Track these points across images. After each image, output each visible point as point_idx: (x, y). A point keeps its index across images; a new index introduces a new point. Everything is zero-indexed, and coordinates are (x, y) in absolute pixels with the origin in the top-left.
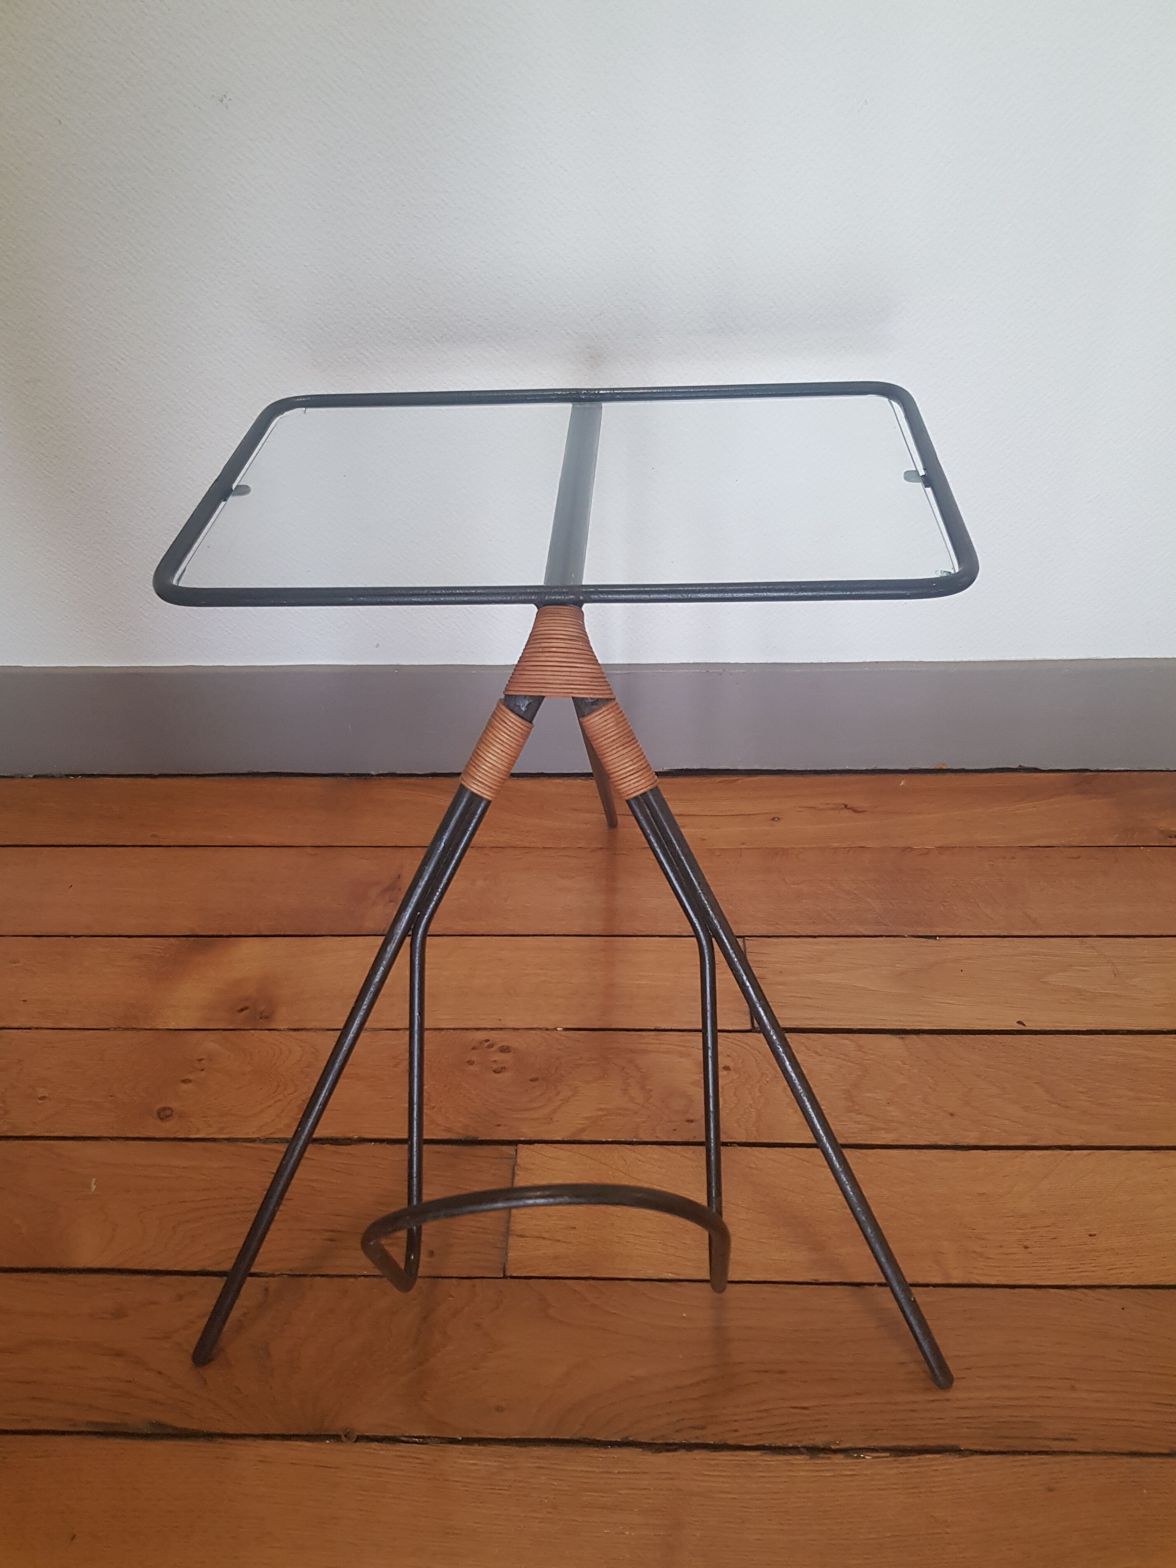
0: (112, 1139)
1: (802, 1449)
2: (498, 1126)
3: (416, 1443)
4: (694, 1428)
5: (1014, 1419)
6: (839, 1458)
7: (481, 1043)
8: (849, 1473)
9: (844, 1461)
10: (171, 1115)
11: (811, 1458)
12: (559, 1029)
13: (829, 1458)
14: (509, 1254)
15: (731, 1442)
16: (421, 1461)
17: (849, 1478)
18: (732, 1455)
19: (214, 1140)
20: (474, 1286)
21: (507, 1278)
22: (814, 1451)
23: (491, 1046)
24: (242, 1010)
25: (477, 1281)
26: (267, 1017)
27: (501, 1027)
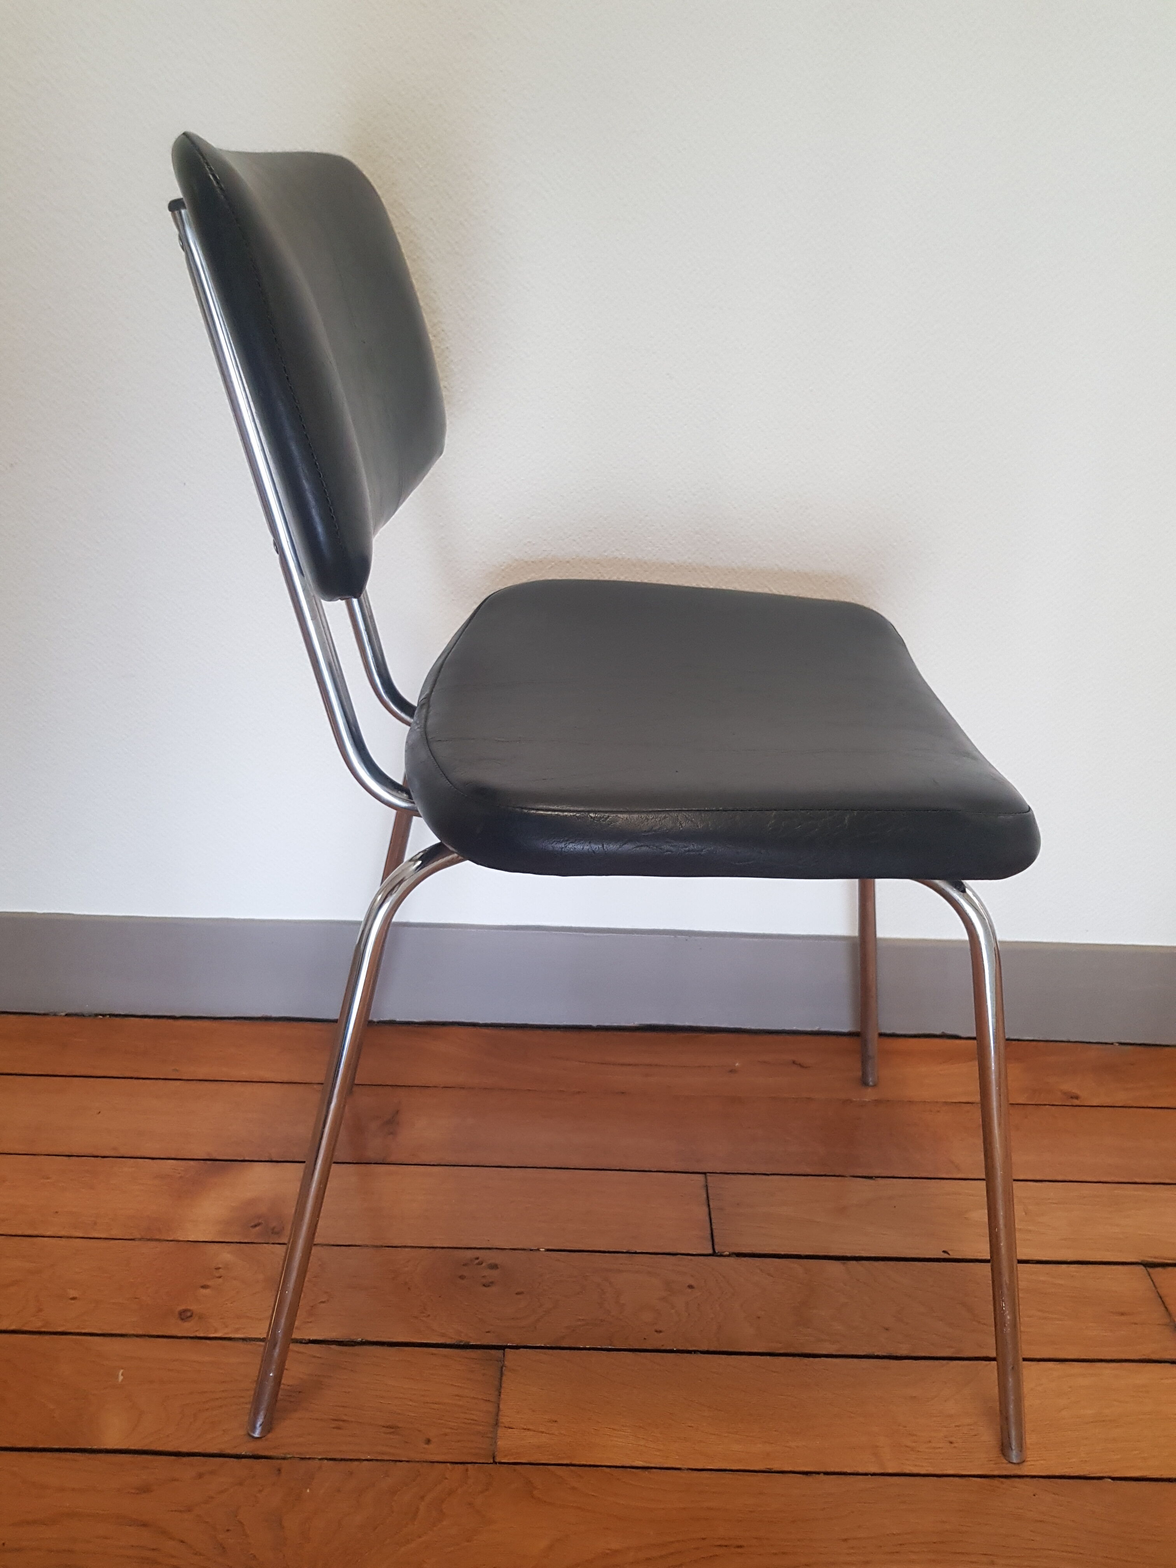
0: (138, 1336)
2: (488, 1331)
7: (471, 1260)
10: (191, 1316)
12: (541, 1250)
14: (499, 1443)
19: (230, 1339)
20: (467, 1470)
21: (496, 1463)
23: (480, 1264)
24: (255, 1226)
25: (469, 1465)
26: (277, 1233)
27: (489, 1246)
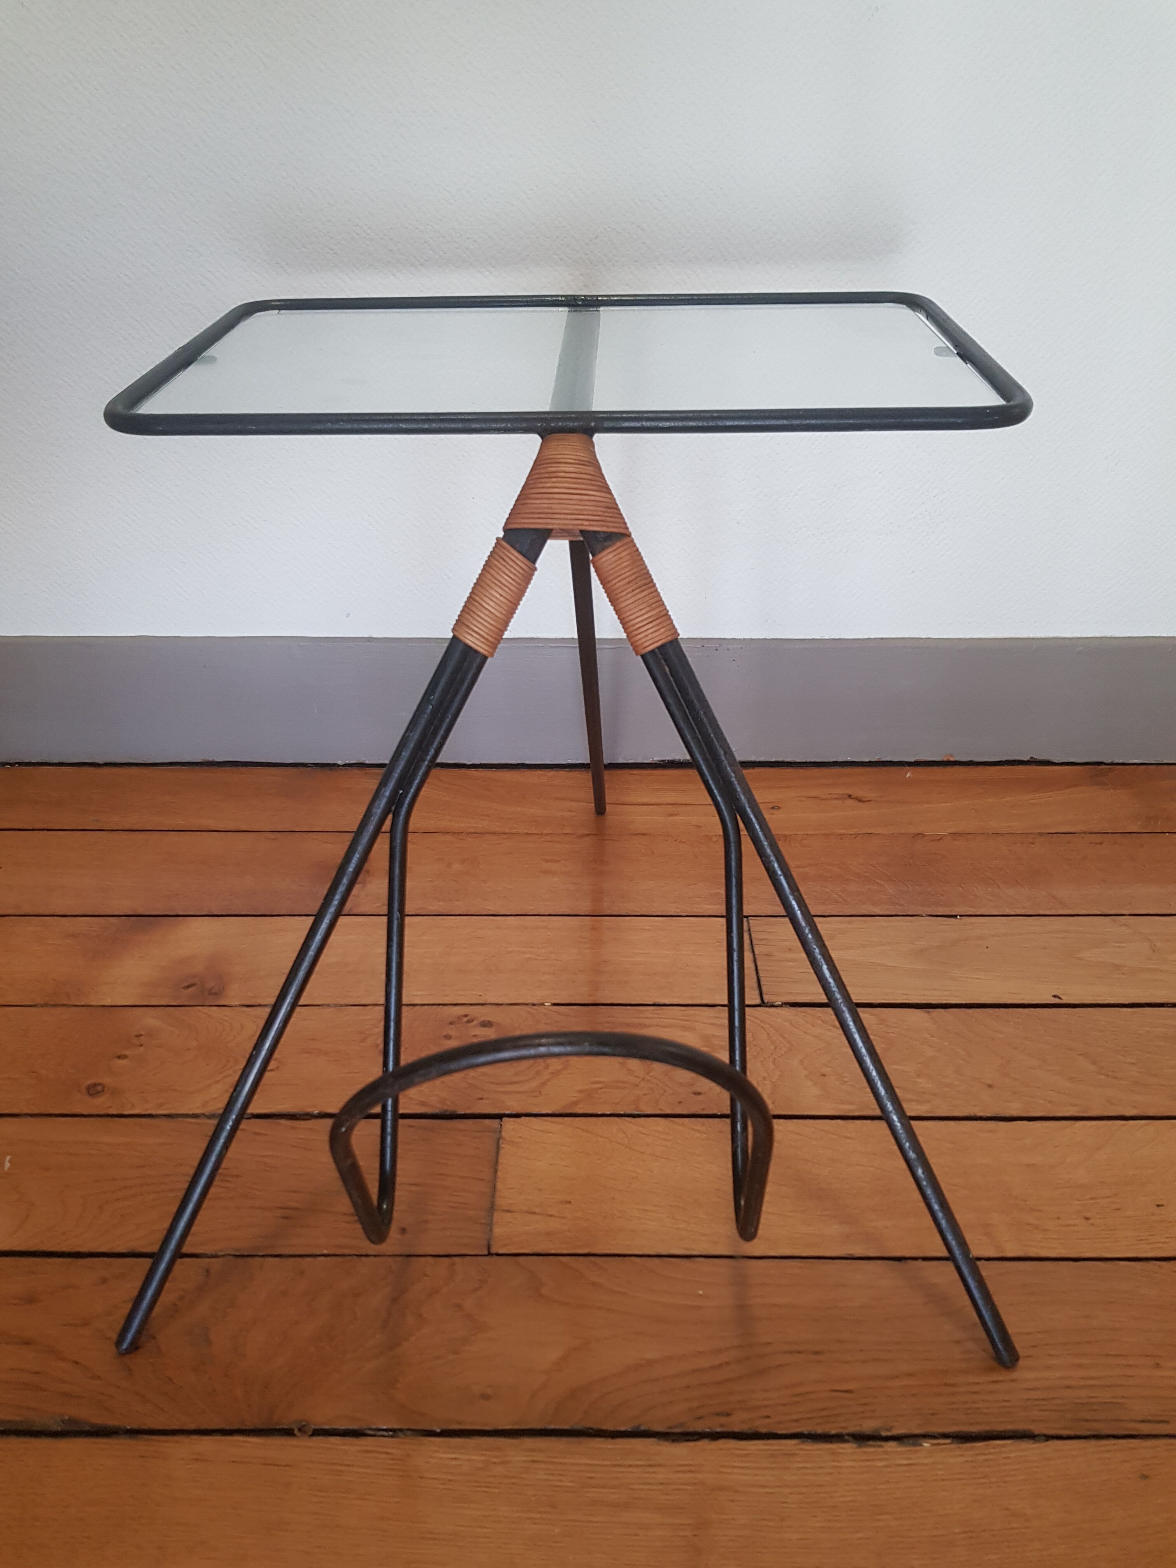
0: (32, 1115)
1: (847, 1437)
2: (481, 1099)
3: (383, 1436)
4: (718, 1414)
5: (1093, 1400)
6: (891, 1446)
7: (459, 1018)
8: (905, 1462)
9: (899, 1449)
10: (102, 1091)
11: (859, 1446)
12: (546, 1004)
13: (880, 1446)
14: (495, 1230)
15: (764, 1430)
16: (391, 1457)
17: (906, 1468)
18: (766, 1444)
19: (150, 1116)
20: (453, 1264)
21: (492, 1255)
22: (861, 1438)
23: (468, 1022)
24: (188, 987)
25: (457, 1259)
26: (216, 994)
27: (481, 1002)
